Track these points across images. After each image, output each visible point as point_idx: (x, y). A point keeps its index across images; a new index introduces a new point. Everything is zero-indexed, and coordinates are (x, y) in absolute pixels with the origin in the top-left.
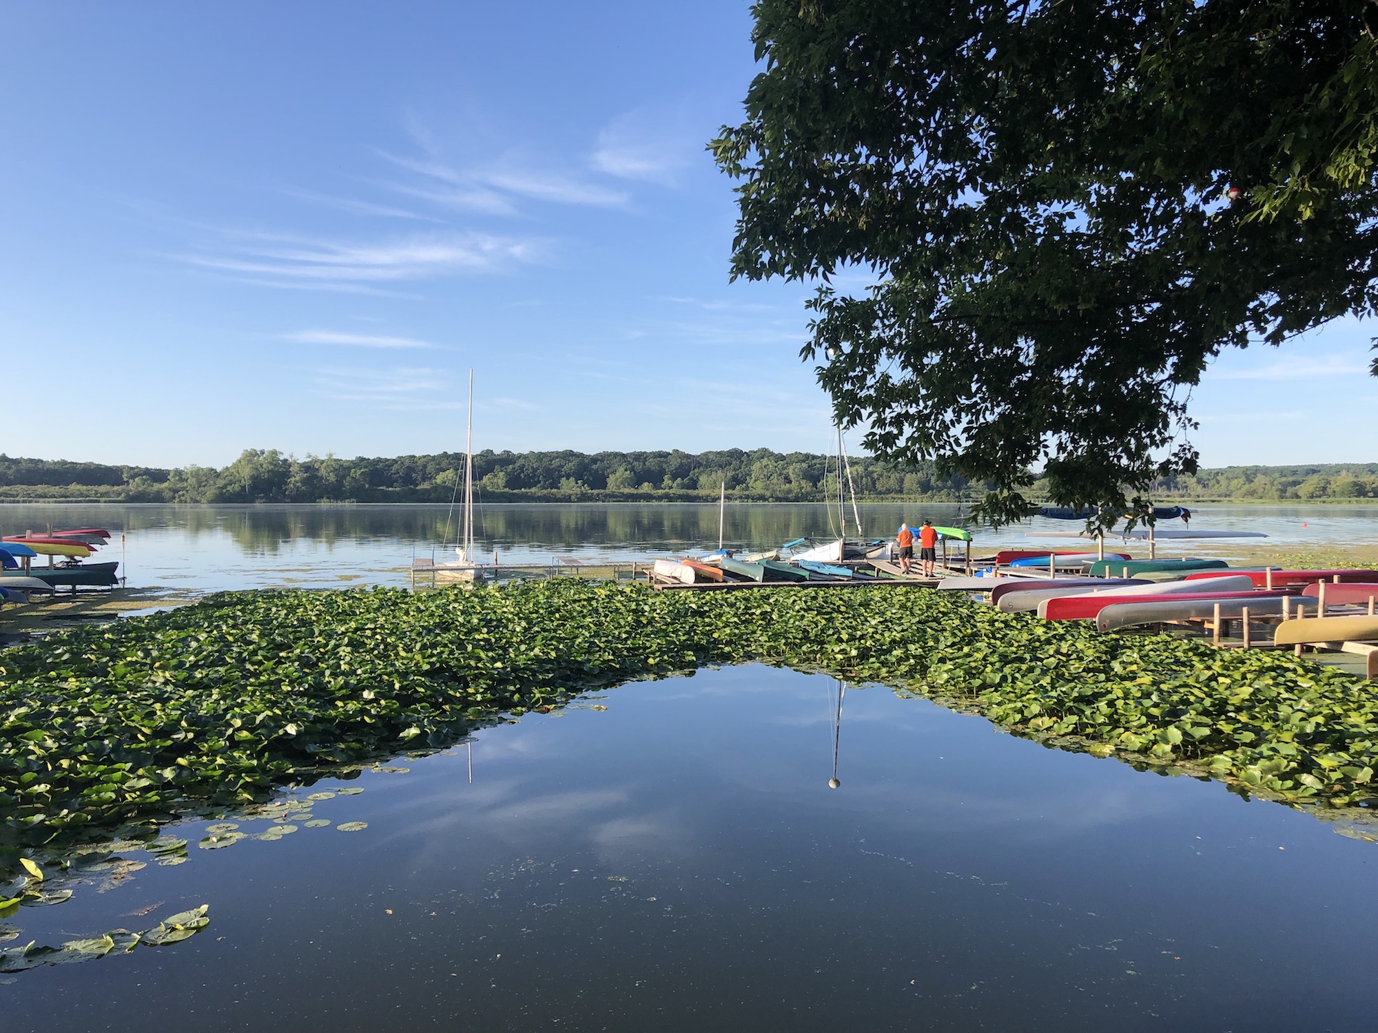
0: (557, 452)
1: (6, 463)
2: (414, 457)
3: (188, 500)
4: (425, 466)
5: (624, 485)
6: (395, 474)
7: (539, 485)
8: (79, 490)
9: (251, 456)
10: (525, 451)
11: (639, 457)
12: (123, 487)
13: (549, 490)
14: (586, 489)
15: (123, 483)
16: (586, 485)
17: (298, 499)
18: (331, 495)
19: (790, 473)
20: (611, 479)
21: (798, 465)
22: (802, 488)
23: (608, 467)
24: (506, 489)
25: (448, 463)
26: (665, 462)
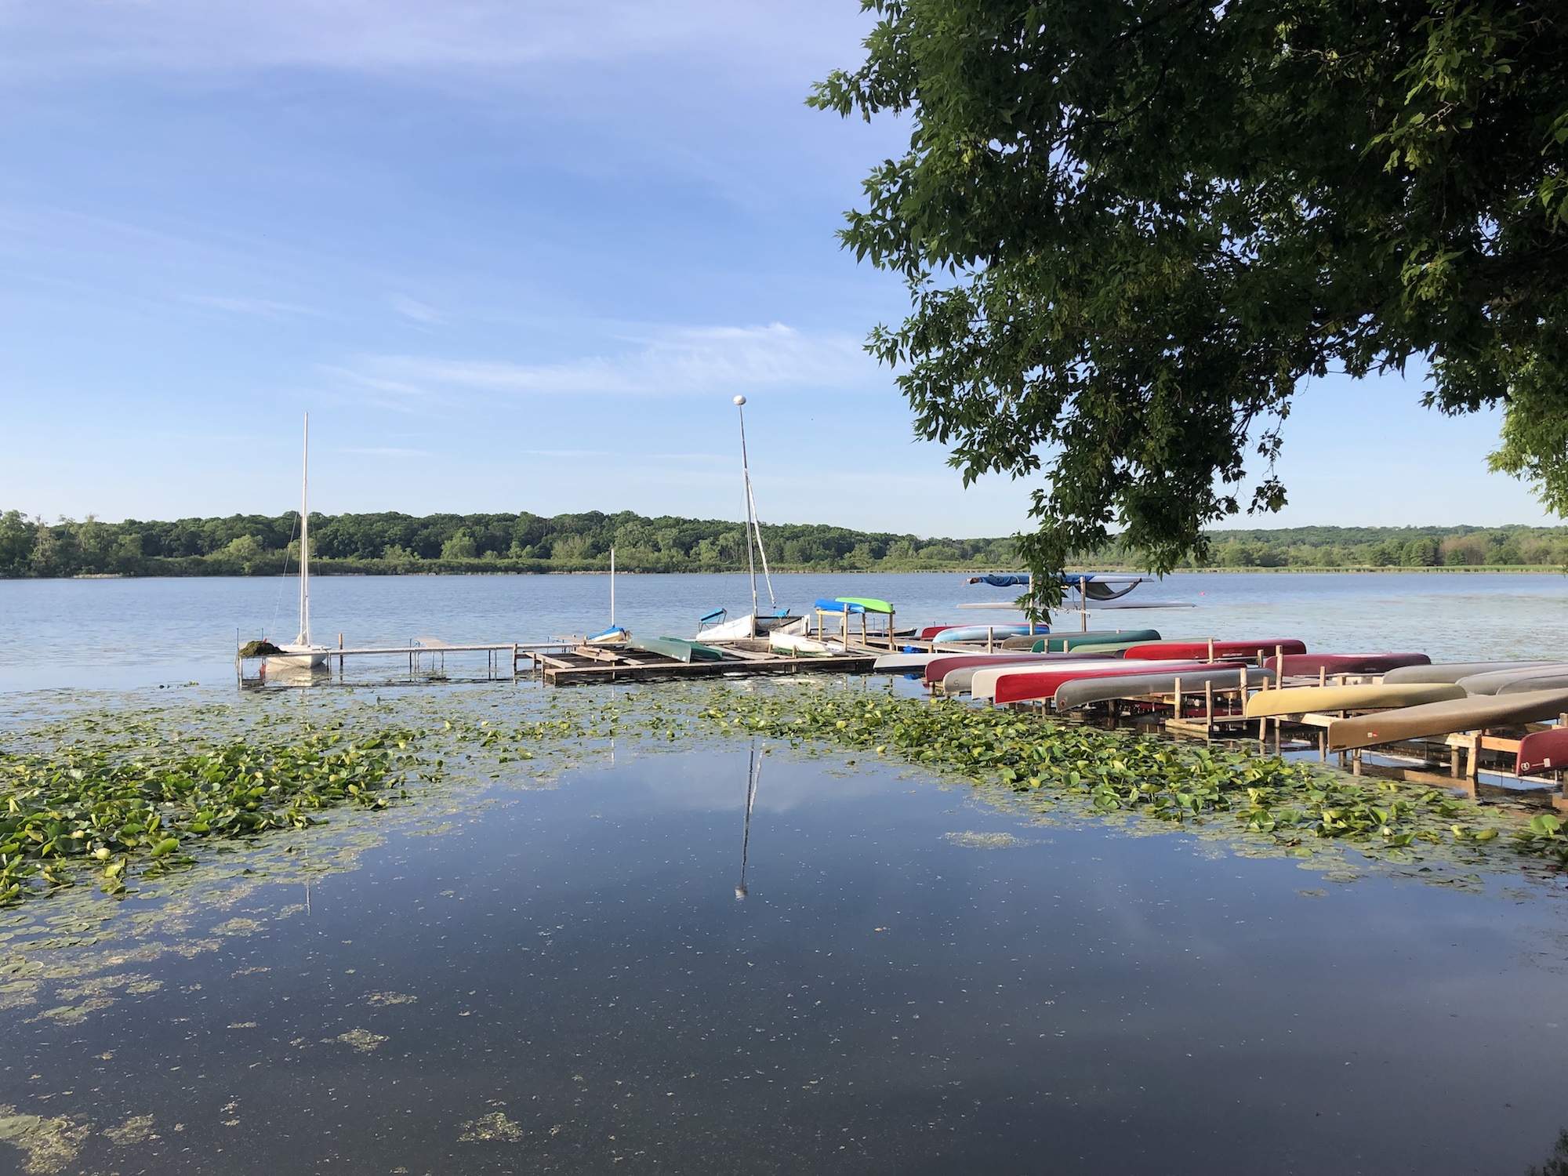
0: (379, 515)
2: (200, 520)
4: (214, 531)
5: (462, 554)
6: (175, 541)
7: (356, 554)
10: (340, 514)
11: (479, 520)
13: (371, 559)
14: (416, 558)
16: (416, 553)
17: (48, 571)
18: (92, 567)
19: (659, 540)
20: (447, 547)
21: (668, 531)
22: (673, 557)
23: (443, 532)
24: (314, 559)
25: (244, 528)
26: (512, 526)
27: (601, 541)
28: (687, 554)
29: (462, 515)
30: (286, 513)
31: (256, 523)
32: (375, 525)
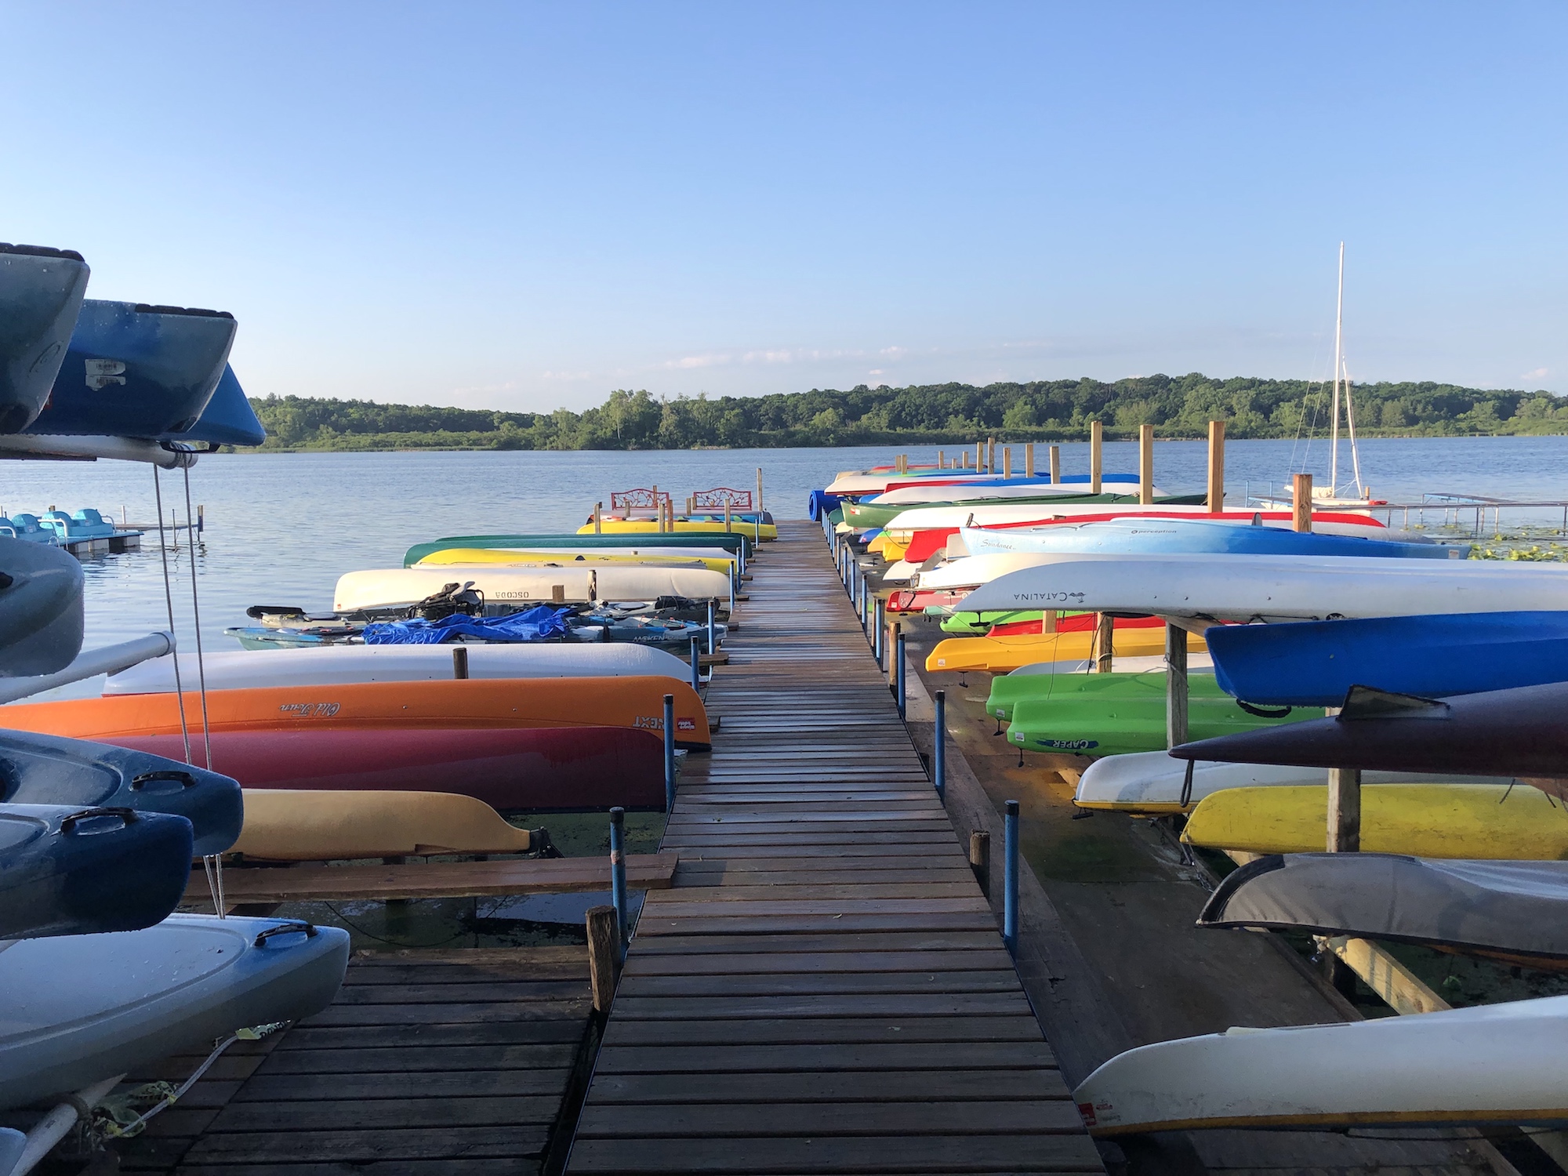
0: (942, 386)
1: (376, 410)
2: (782, 395)
3: (560, 446)
4: (796, 406)
5: (1023, 421)
6: (764, 416)
7: (922, 424)
8: (452, 437)
9: (620, 396)
10: (905, 387)
11: (1040, 387)
12: (495, 433)
13: (939, 429)
14: (984, 428)
15: (490, 427)
16: (982, 423)
17: (671, 445)
18: (705, 440)
19: (1234, 403)
20: (1008, 417)
21: (1243, 393)
22: (1251, 421)
23: (1005, 402)
24: (888, 430)
25: (823, 402)
26: (1073, 393)
27: (1168, 407)
29: (1021, 383)
30: (856, 387)
31: (833, 397)
32: (939, 396)
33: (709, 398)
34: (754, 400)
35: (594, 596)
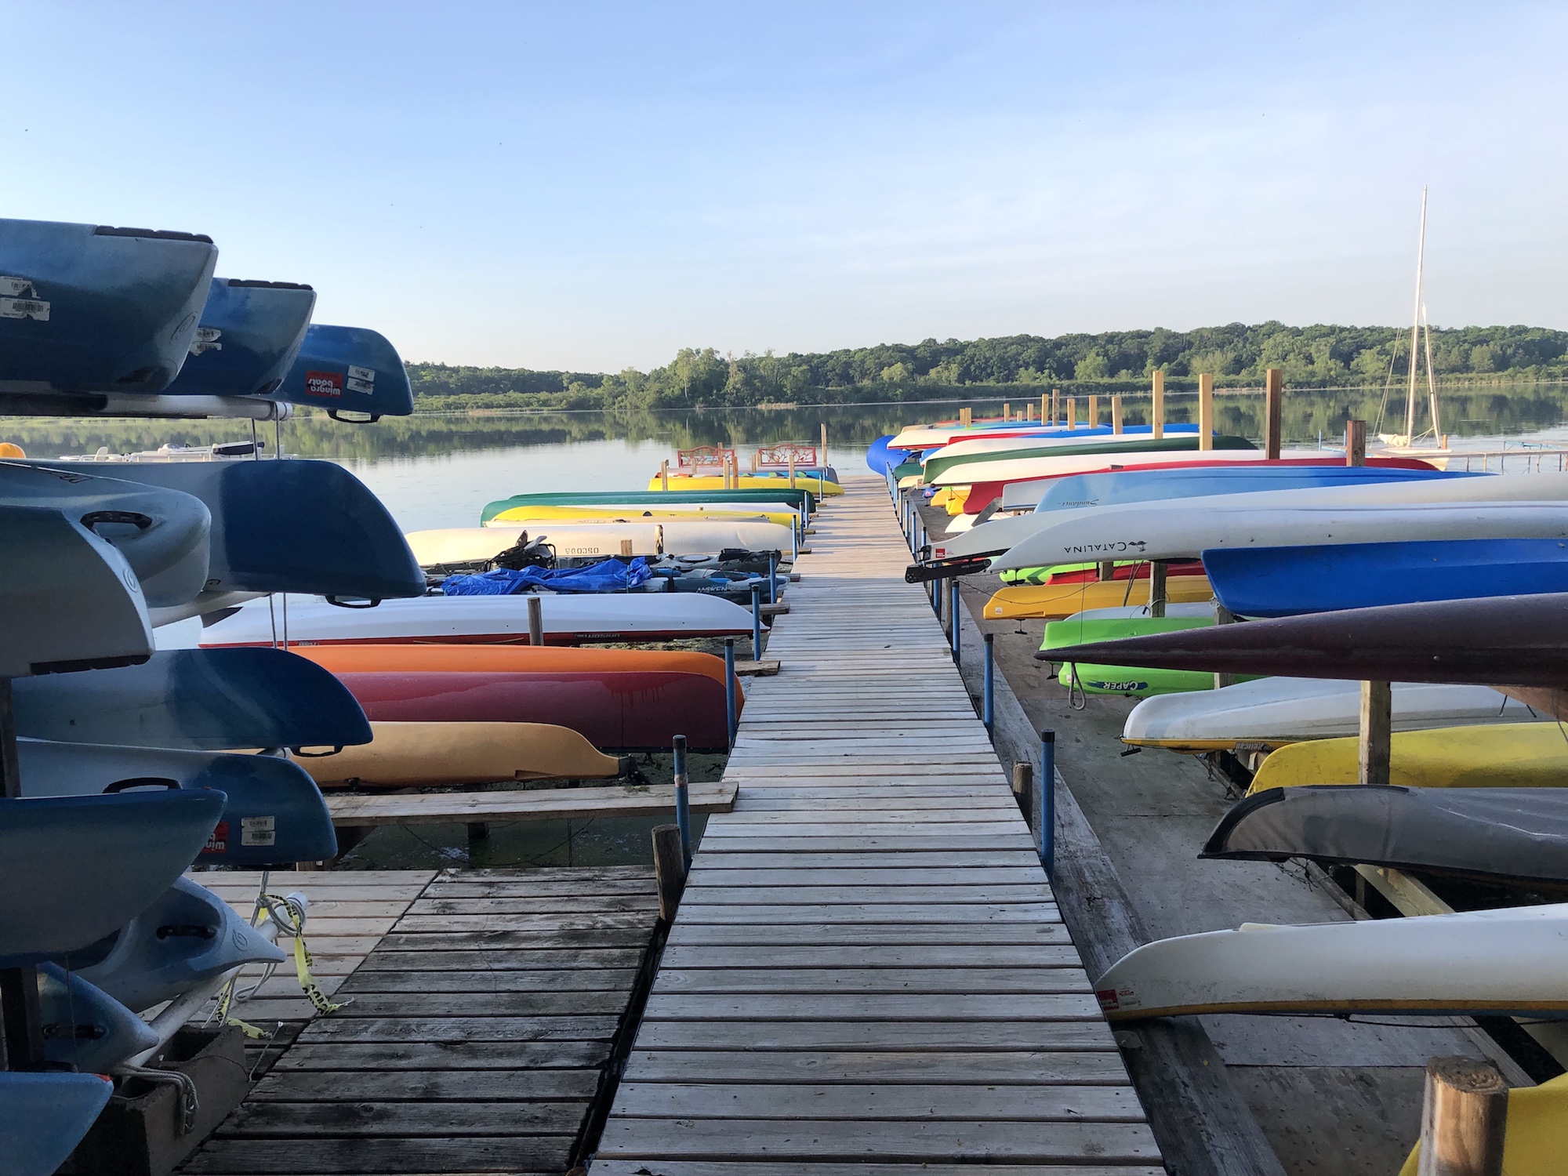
0: (1011, 338)
2: (849, 351)
3: (628, 405)
4: (863, 362)
5: (1095, 372)
6: (830, 371)
7: (992, 377)
8: (521, 398)
9: (688, 355)
10: (974, 339)
11: (1113, 338)
12: (565, 393)
13: (1010, 383)
14: (1055, 380)
15: (560, 388)
16: (1053, 375)
17: (739, 402)
18: (772, 396)
19: (1312, 350)
20: (1080, 368)
21: (1322, 341)
22: (1330, 370)
23: (1075, 353)
24: (957, 384)
25: (891, 357)
26: (1147, 343)
27: (1244, 356)
28: (1347, 366)
29: (1093, 334)
30: (924, 341)
31: (902, 352)
32: (1009, 349)
33: (776, 355)
34: (821, 356)
35: (660, 550)
